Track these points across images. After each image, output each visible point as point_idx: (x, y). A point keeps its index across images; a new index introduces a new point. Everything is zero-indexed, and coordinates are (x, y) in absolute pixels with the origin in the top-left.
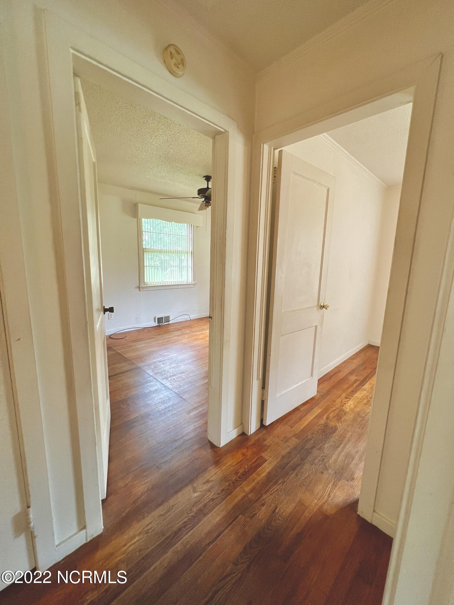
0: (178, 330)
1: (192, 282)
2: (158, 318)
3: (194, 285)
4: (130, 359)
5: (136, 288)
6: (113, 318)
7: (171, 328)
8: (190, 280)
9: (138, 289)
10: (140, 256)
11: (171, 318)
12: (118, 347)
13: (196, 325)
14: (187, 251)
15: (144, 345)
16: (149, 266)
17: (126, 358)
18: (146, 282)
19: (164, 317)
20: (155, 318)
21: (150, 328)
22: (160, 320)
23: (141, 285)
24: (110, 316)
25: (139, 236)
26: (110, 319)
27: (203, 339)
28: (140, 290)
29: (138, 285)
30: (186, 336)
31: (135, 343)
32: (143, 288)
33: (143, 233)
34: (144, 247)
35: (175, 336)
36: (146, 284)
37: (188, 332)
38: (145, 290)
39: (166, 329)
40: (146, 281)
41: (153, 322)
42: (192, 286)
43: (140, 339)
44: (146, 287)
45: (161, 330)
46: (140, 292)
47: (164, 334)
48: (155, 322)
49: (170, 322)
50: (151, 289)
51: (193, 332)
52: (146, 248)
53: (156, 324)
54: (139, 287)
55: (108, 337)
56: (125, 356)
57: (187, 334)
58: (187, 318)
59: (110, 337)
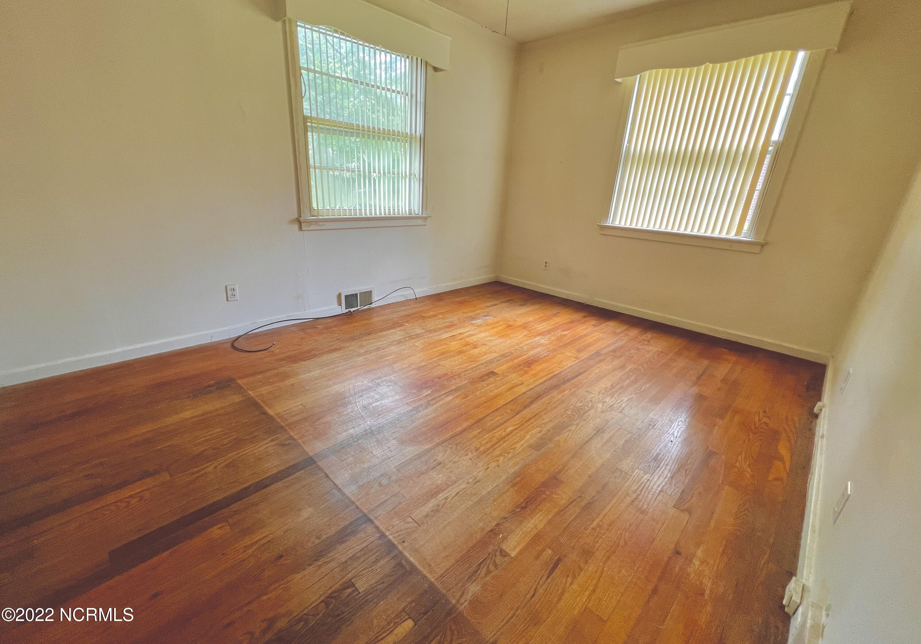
0: (395, 325)
1: (420, 214)
2: (347, 297)
3: (425, 218)
4: (282, 424)
5: (292, 222)
6: (238, 297)
7: (376, 319)
8: (416, 208)
9: (296, 226)
10: (296, 138)
11: (375, 298)
12: (251, 379)
13: (431, 313)
14: (411, 134)
15: (318, 371)
16: (321, 168)
17: (271, 418)
18: (316, 209)
19: (360, 293)
20: (339, 295)
21: (329, 320)
22: (351, 300)
23: (302, 216)
24: (229, 294)
25: (292, 78)
26: (229, 300)
27: (461, 352)
28: (301, 229)
29: (296, 216)
30: (419, 343)
31: (295, 366)
32: (310, 222)
33: (301, 74)
34: (307, 113)
35: (391, 344)
36: (316, 214)
37: (419, 331)
38: (312, 227)
39: (365, 322)
40: (315, 206)
41: (335, 305)
42: (420, 222)
43: (309, 351)
44: (317, 222)
45: (356, 324)
46: (302, 232)
47: (365, 338)
48: (340, 304)
49: (373, 305)
50: (328, 226)
51: (430, 331)
52: (311, 117)
53: (343, 310)
54: (299, 222)
55: (229, 345)
56: (271, 412)
57: (418, 336)
58: (409, 294)
59: (233, 346)
